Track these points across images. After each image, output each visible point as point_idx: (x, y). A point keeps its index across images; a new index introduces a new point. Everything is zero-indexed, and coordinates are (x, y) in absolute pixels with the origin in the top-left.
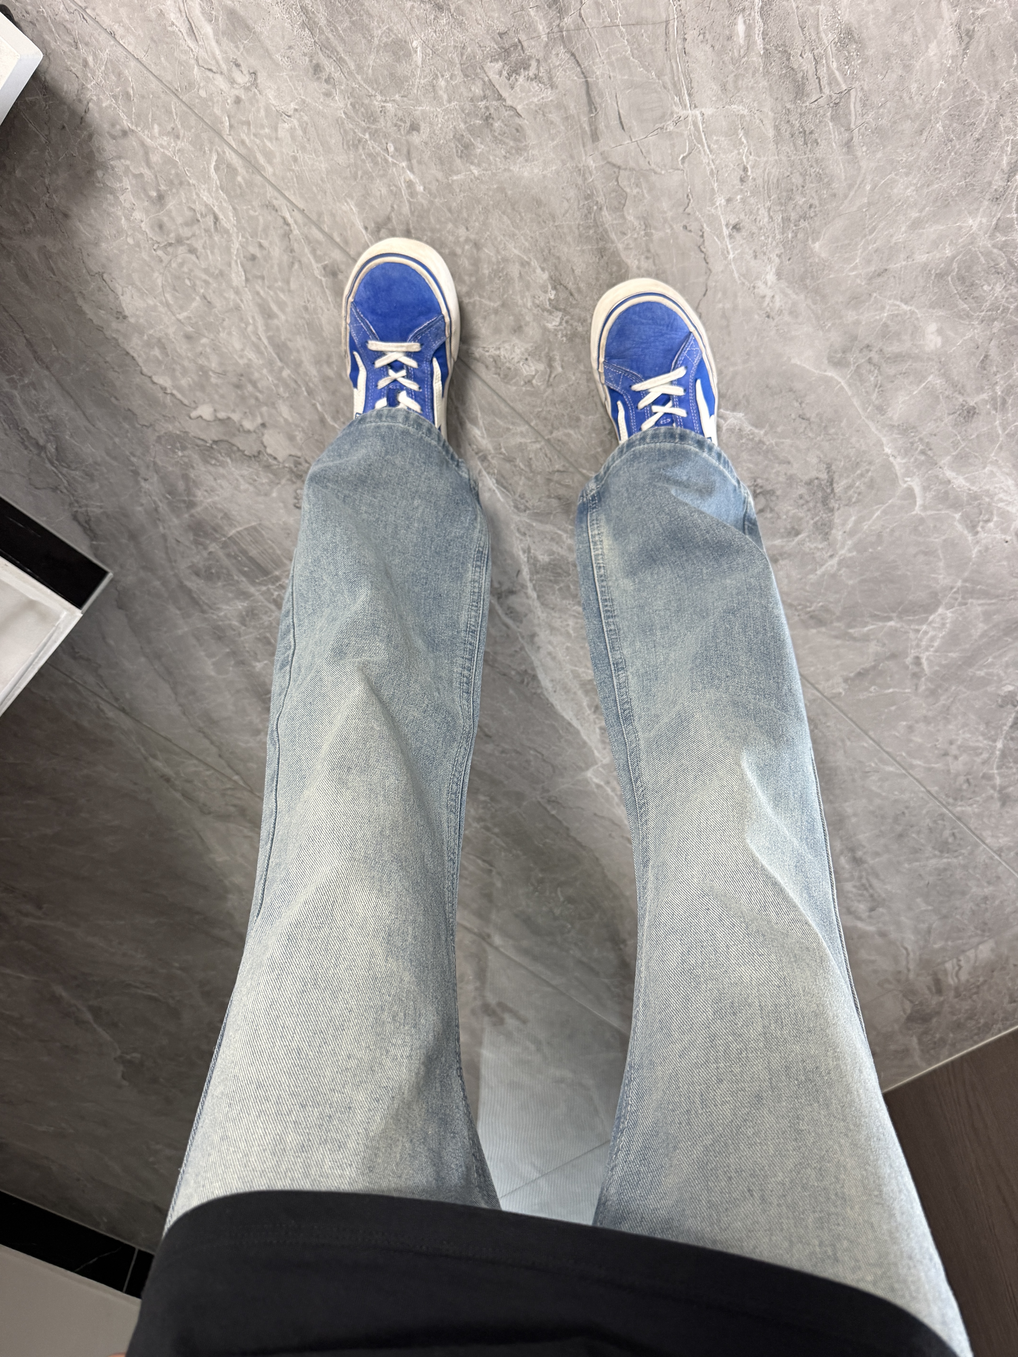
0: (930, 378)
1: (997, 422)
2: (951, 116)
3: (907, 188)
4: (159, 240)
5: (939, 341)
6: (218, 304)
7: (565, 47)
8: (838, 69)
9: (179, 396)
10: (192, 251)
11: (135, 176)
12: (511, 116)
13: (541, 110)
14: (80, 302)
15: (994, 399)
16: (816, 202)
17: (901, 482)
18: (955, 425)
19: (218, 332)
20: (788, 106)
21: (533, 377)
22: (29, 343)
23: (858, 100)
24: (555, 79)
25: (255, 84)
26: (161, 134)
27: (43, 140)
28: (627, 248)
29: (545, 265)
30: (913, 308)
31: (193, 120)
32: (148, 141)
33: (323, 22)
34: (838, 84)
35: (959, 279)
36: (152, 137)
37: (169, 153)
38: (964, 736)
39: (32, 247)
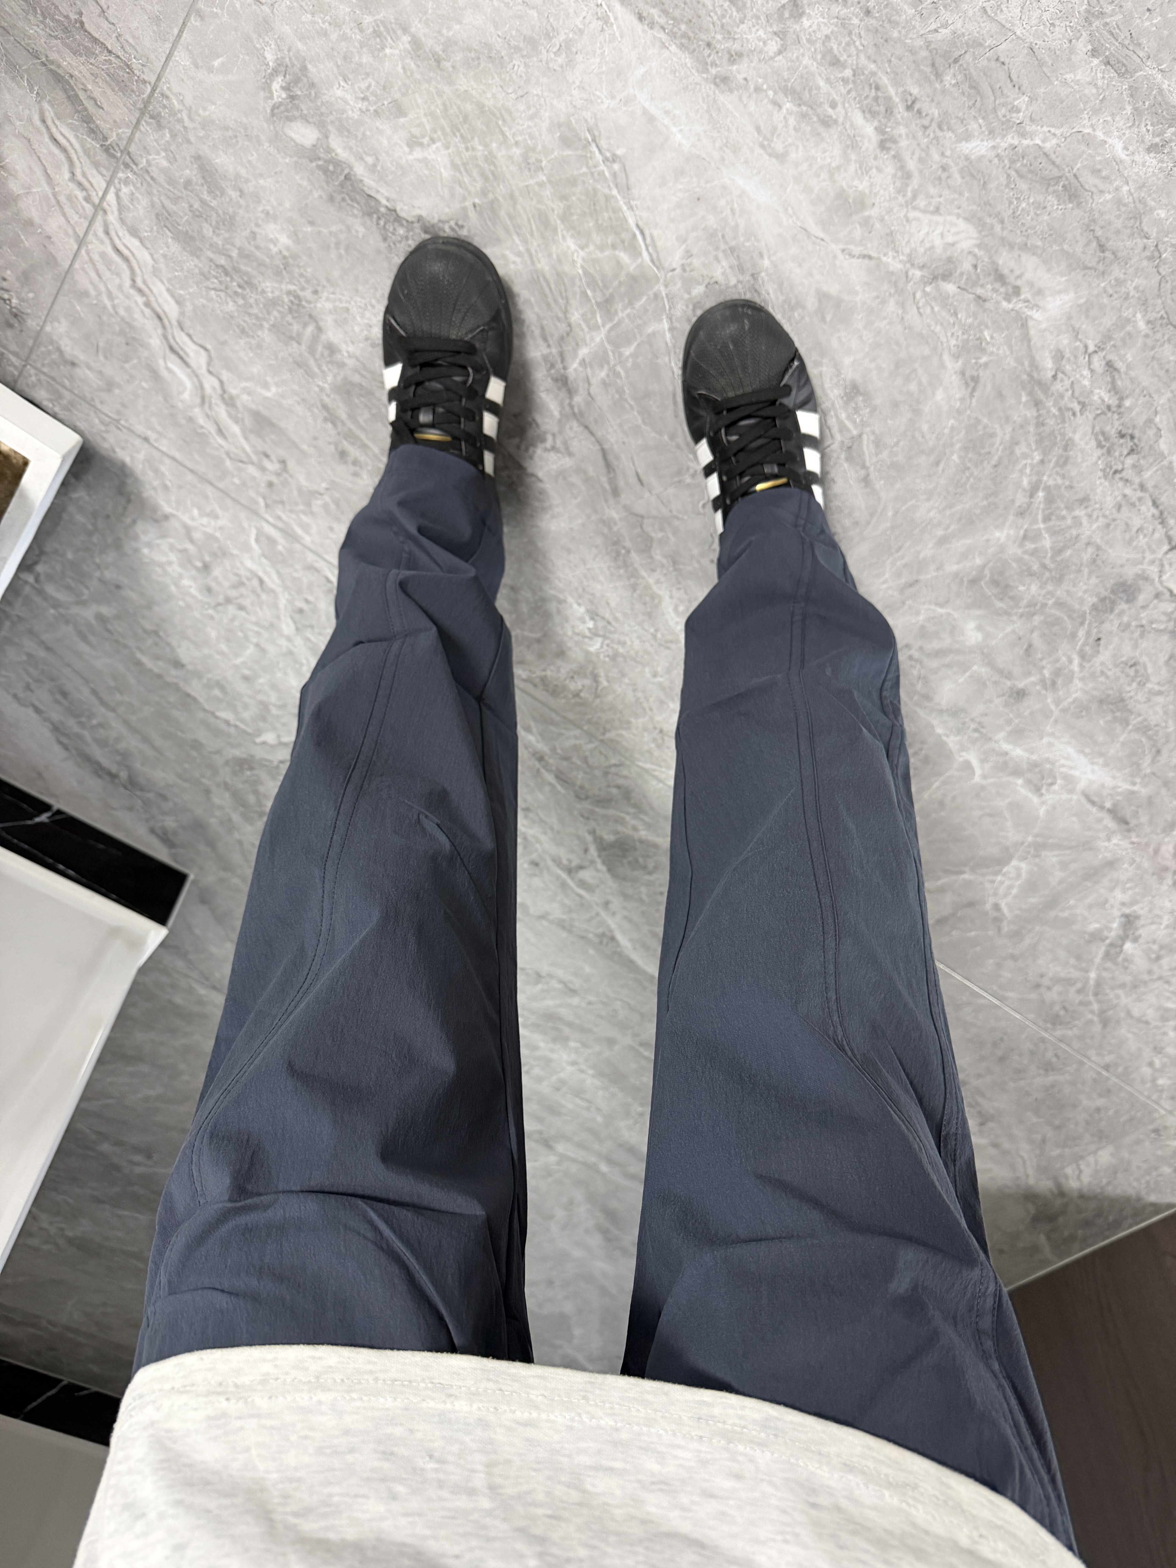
0: (975, 668)
1: (1049, 700)
2: (965, 449)
3: (929, 511)
4: (208, 600)
5: (979, 636)
6: (271, 650)
7: (578, 420)
9: (242, 726)
10: (241, 608)
11: (181, 551)
12: (533, 482)
13: (562, 474)
14: (139, 655)
15: (1043, 681)
17: (957, 757)
18: (1006, 705)
21: (581, 691)
22: (94, 692)
23: (870, 442)
24: (571, 449)
25: (285, 469)
26: (201, 515)
27: (90, 527)
28: (658, 582)
29: (580, 601)
30: (949, 610)
31: (229, 502)
32: (190, 522)
33: (344, 416)
34: (849, 430)
35: (992, 583)
36: (193, 519)
37: (209, 530)
38: (1055, 969)
39: (88, 613)
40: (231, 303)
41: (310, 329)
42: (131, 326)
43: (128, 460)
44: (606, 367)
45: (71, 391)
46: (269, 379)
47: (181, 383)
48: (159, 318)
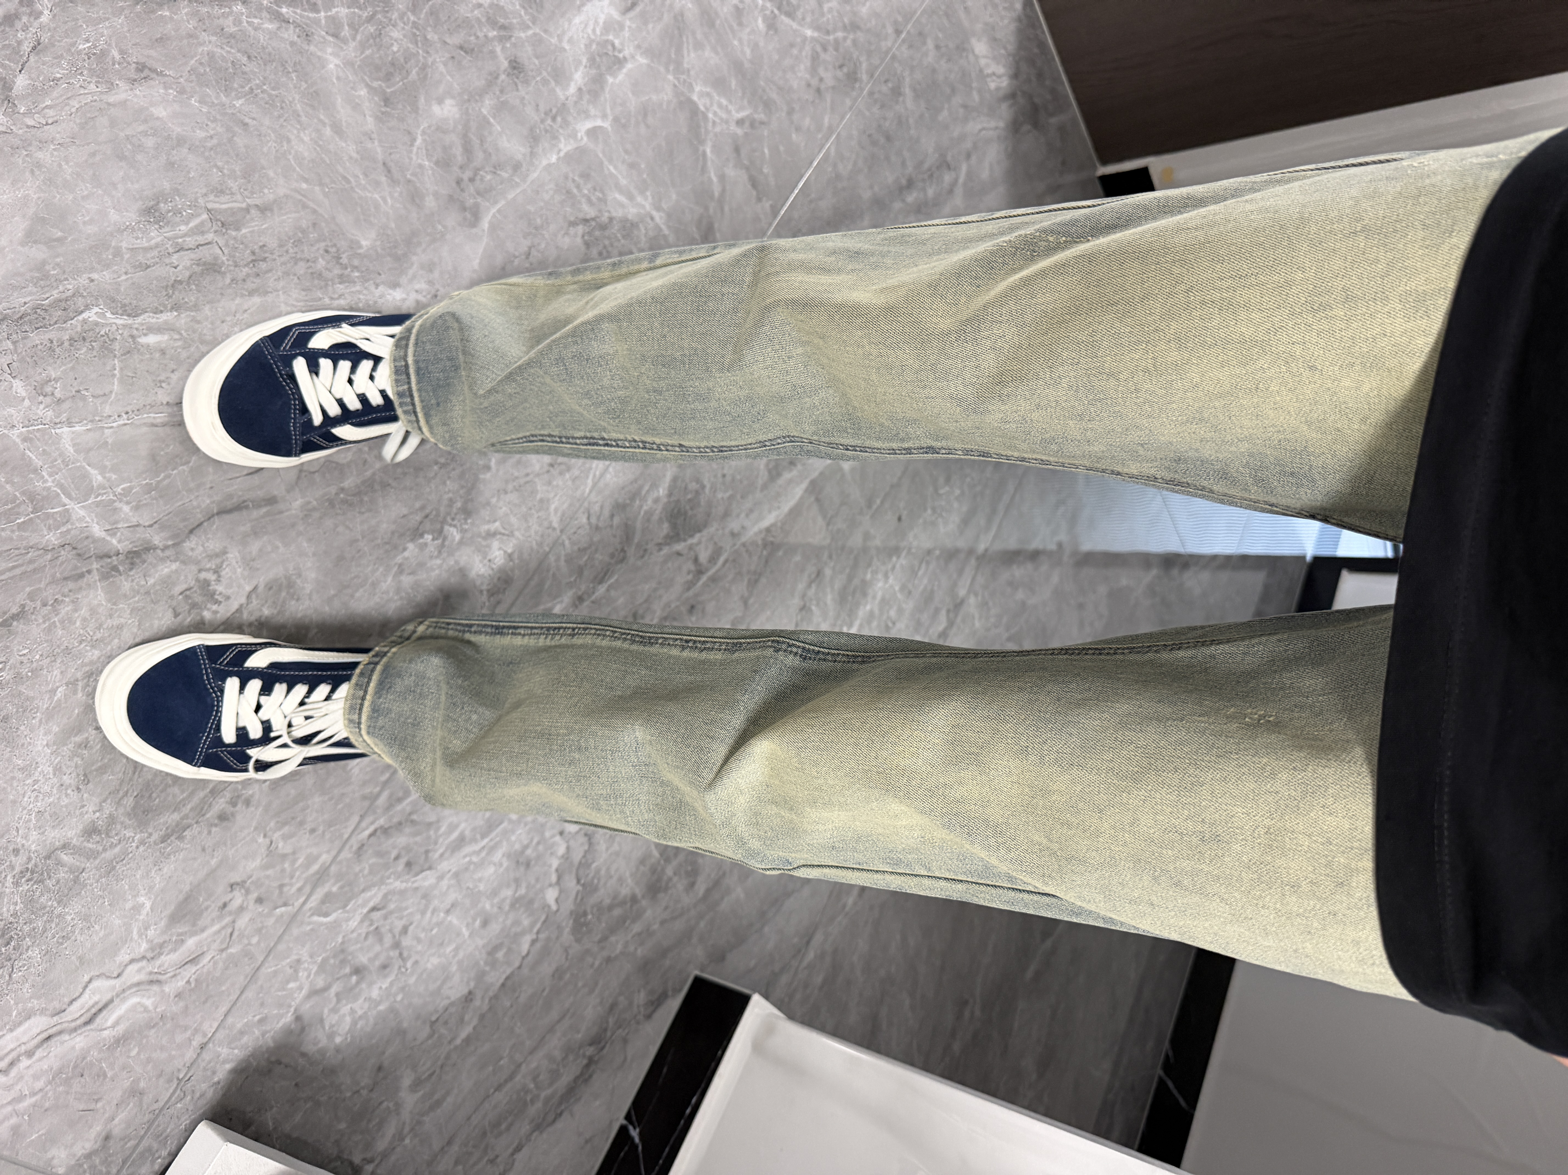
1: (523, 35)
2: (227, 90)
3: (302, 141)
4: (396, 967)
5: (449, 102)
6: (453, 896)
7: (184, 541)
8: (187, 224)
9: (538, 925)
10: (405, 930)
11: (339, 1001)
12: (257, 596)
13: (248, 563)
14: (458, 1041)
15: (501, 39)
16: (323, 245)
17: (583, 143)
18: (526, 82)
19: (479, 891)
20: (228, 281)
21: (505, 552)
22: (499, 1088)
23: (217, 199)
24: (217, 550)
25: (241, 884)
26: (296, 979)
27: (309, 1105)
29: (401, 548)
30: (419, 132)
31: (281, 947)
32: (304, 992)
33: (176, 816)
34: (202, 223)
35: (389, 80)
36: (300, 988)
37: (315, 968)
38: (802, 70)
39: (409, 1100)
40: (30, 953)
41: (65, 858)
42: (60, 1071)
43: (228, 1066)
44: (117, 504)
45: (142, 1137)
46: (128, 905)
47: (133, 1008)
48: (49, 1038)
